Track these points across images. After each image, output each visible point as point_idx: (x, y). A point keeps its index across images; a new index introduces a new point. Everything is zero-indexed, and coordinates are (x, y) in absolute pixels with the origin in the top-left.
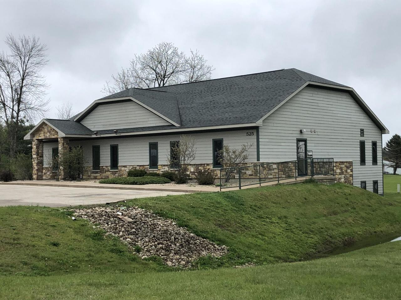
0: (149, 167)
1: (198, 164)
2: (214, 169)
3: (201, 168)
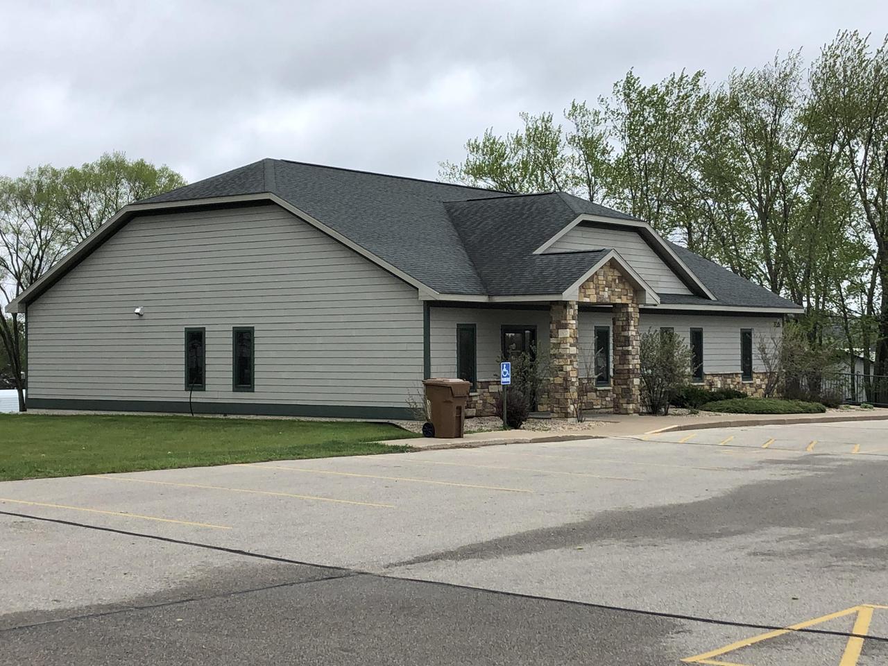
1: (726, 374)
2: (744, 382)
3: (729, 381)
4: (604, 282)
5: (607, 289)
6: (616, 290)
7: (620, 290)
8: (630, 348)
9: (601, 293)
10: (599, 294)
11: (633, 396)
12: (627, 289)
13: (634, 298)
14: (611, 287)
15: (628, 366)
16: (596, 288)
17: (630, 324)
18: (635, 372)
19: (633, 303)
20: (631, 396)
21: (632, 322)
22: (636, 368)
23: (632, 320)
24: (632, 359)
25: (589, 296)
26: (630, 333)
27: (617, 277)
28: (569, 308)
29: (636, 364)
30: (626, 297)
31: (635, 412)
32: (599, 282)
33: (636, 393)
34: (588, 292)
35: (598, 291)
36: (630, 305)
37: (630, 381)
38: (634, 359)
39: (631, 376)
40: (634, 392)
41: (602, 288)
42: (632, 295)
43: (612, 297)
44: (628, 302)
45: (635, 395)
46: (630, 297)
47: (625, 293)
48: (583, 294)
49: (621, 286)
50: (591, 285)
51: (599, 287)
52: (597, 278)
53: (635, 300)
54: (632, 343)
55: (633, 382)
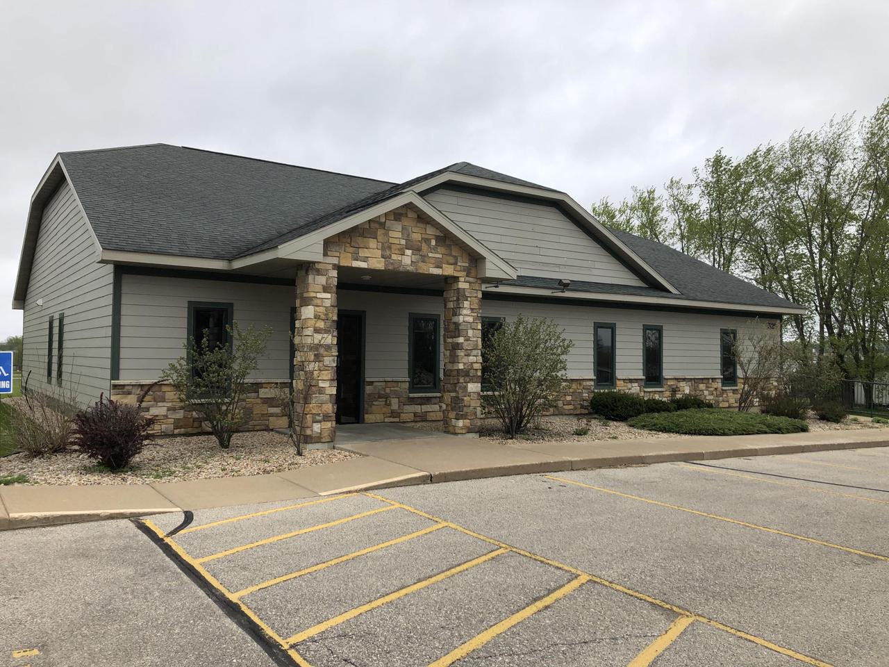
0: (592, 383)
1: (697, 379)
2: (724, 388)
3: (702, 386)
4: (403, 242)
5: (409, 252)
6: (430, 255)
7: (440, 256)
8: (461, 340)
9: (394, 257)
10: (390, 257)
11: (465, 408)
12: (457, 255)
13: (470, 269)
14: (419, 250)
15: (458, 366)
16: (383, 249)
17: (461, 305)
18: (471, 375)
19: (467, 276)
20: (461, 409)
21: (466, 304)
22: (472, 368)
23: (467, 300)
24: (465, 355)
25: (365, 259)
26: (461, 319)
27: (434, 237)
28: (315, 273)
29: (472, 363)
30: (453, 266)
31: (470, 431)
32: (391, 240)
33: (473, 404)
34: (363, 253)
35: (388, 253)
36: (462, 279)
37: (460, 387)
38: (469, 355)
39: (461, 380)
40: (466, 403)
41: (399, 249)
42: (467, 265)
43: (421, 264)
44: (456, 274)
45: (470, 406)
46: (462, 268)
47: (452, 261)
48: (350, 255)
49: (441, 249)
50: (373, 243)
51: (390, 248)
52: (386, 234)
53: (473, 272)
54: (464, 333)
55: (466, 388)
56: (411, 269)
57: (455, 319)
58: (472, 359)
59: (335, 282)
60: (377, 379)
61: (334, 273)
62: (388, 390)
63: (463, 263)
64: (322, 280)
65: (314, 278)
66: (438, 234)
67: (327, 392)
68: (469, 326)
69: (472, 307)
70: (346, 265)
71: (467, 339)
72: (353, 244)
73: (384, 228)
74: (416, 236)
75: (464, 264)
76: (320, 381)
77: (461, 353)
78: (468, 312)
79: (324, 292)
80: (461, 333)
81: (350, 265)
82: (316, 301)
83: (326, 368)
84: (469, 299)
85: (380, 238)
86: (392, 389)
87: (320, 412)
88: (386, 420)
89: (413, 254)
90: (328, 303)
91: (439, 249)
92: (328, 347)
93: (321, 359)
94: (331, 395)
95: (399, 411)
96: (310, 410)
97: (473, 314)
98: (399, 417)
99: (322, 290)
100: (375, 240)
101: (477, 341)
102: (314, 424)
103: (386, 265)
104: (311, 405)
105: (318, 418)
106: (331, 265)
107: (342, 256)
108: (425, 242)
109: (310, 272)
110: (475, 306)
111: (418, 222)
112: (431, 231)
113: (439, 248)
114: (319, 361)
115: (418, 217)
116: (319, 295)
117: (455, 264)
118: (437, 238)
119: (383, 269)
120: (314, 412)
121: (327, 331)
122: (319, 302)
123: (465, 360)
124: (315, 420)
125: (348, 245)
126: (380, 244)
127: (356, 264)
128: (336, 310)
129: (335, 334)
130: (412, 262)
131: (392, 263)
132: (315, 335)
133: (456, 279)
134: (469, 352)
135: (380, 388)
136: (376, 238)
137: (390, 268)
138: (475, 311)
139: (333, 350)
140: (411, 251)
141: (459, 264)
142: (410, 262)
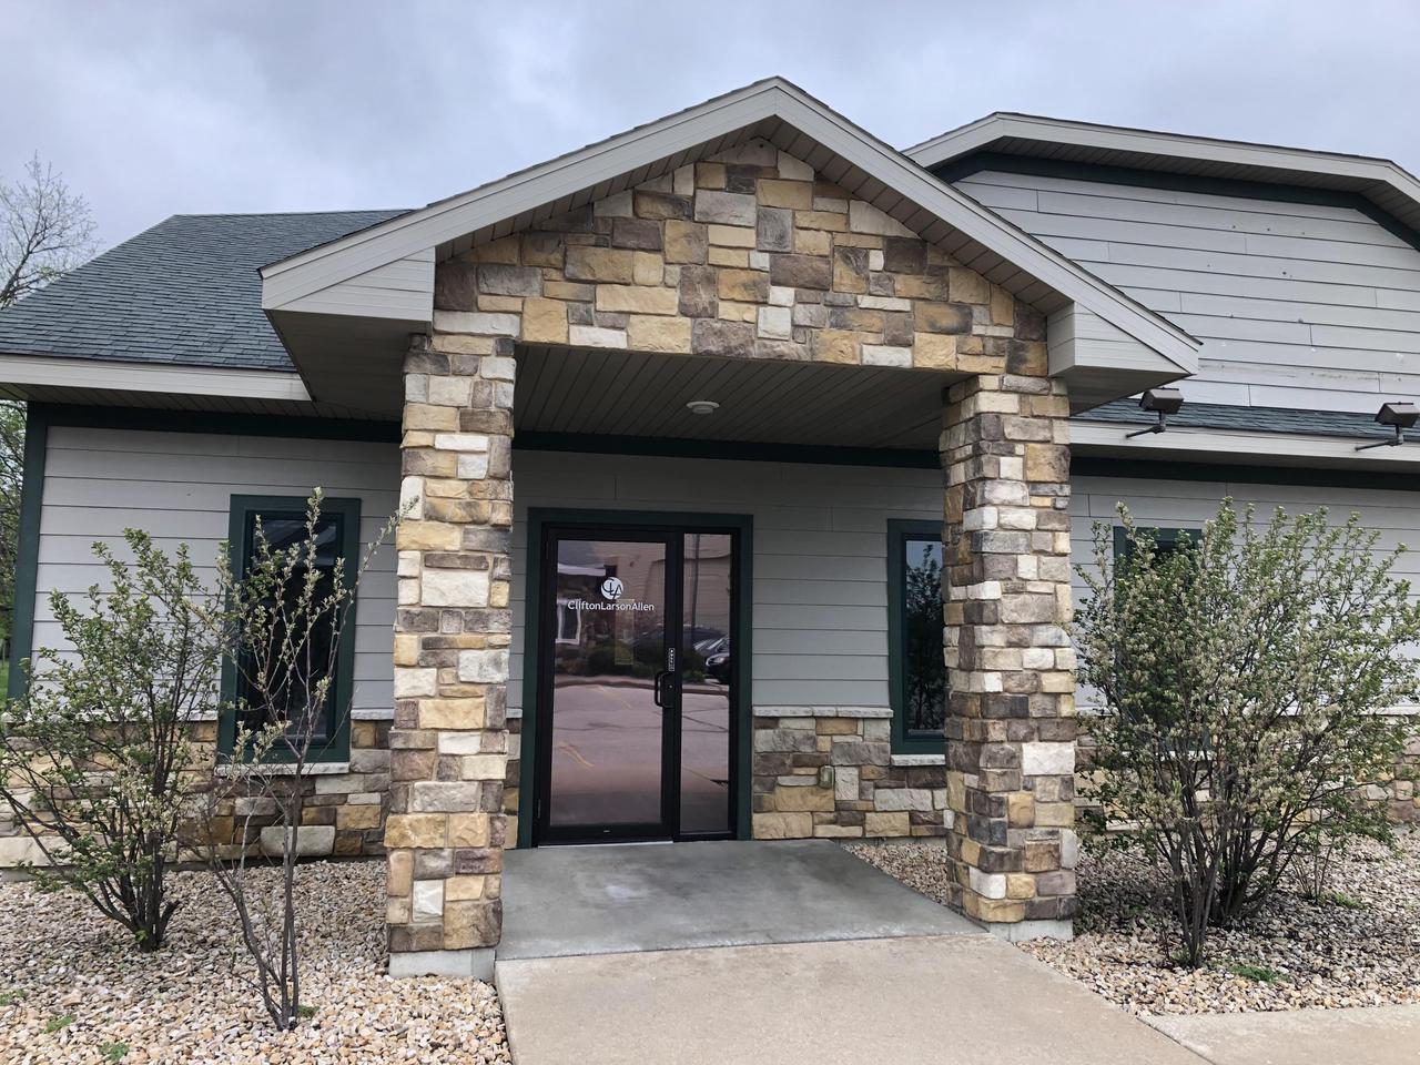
4: (762, 261)
5: (783, 295)
10: (711, 312)
11: (1011, 833)
12: (968, 300)
13: (1022, 348)
14: (821, 285)
15: (981, 681)
16: (686, 284)
17: (988, 471)
18: (1034, 713)
19: (1010, 370)
20: (997, 834)
21: (1010, 466)
22: (1037, 690)
23: (1011, 453)
24: (1010, 645)
25: (619, 321)
26: (988, 518)
27: (880, 243)
28: (428, 366)
29: (1037, 672)
30: (953, 339)
31: (1033, 913)
32: (718, 257)
33: (1045, 817)
34: (607, 299)
35: (704, 297)
36: (988, 382)
37: (992, 758)
38: (1021, 644)
39: (996, 731)
40: (1015, 815)
41: (745, 286)
42: (1008, 332)
43: (829, 334)
44: (968, 365)
45: (1031, 826)
46: (990, 344)
47: (950, 318)
48: (562, 306)
49: (908, 283)
50: (647, 267)
51: (710, 281)
52: (699, 237)
53: (1033, 356)
54: (1003, 565)
55: (1014, 759)
56: (792, 350)
57: (971, 520)
58: (1035, 657)
59: (506, 396)
60: (788, 711)
61: (506, 368)
62: (824, 744)
63: (993, 325)
64: (457, 390)
65: (427, 387)
66: (895, 229)
67: (468, 774)
68: (1022, 541)
69: (1032, 476)
70: (544, 339)
71: (1016, 588)
72: (570, 269)
73: (691, 217)
74: (812, 243)
75: (998, 332)
76: (443, 735)
77: (990, 637)
78: (1018, 493)
79: (464, 430)
80: (993, 566)
81: (561, 339)
82: (430, 462)
83: (468, 690)
84: (1020, 449)
85: (675, 250)
86: (837, 739)
87: (440, 843)
88: (821, 831)
89: (799, 301)
90: (476, 468)
91: (902, 282)
92: (475, 618)
93: (448, 656)
94: (485, 783)
95: (862, 806)
96: (403, 836)
97: (1037, 501)
98: (862, 823)
99: (456, 424)
100: (658, 257)
101: (1055, 594)
102: (420, 886)
103: (697, 338)
104: (406, 819)
105: (433, 864)
106: (491, 342)
107: (530, 310)
108: (846, 258)
109: (411, 366)
110: (1046, 473)
111: (818, 193)
112: (866, 221)
113: (899, 278)
114: (442, 665)
115: (820, 177)
116: (442, 441)
117: (963, 329)
118: (892, 247)
119: (687, 350)
120: (417, 841)
121: (470, 561)
122: (443, 464)
123: (1009, 660)
124: (420, 871)
125: (555, 274)
126: (677, 269)
127: (583, 337)
128: (507, 490)
129: (502, 570)
130: (795, 326)
131: (720, 333)
132: (428, 575)
133: (969, 382)
134: (1025, 632)
135: (798, 735)
136: (658, 250)
137: (713, 349)
138: (1043, 489)
139: (494, 627)
140: (790, 291)
141: (977, 330)
142: (788, 328)
